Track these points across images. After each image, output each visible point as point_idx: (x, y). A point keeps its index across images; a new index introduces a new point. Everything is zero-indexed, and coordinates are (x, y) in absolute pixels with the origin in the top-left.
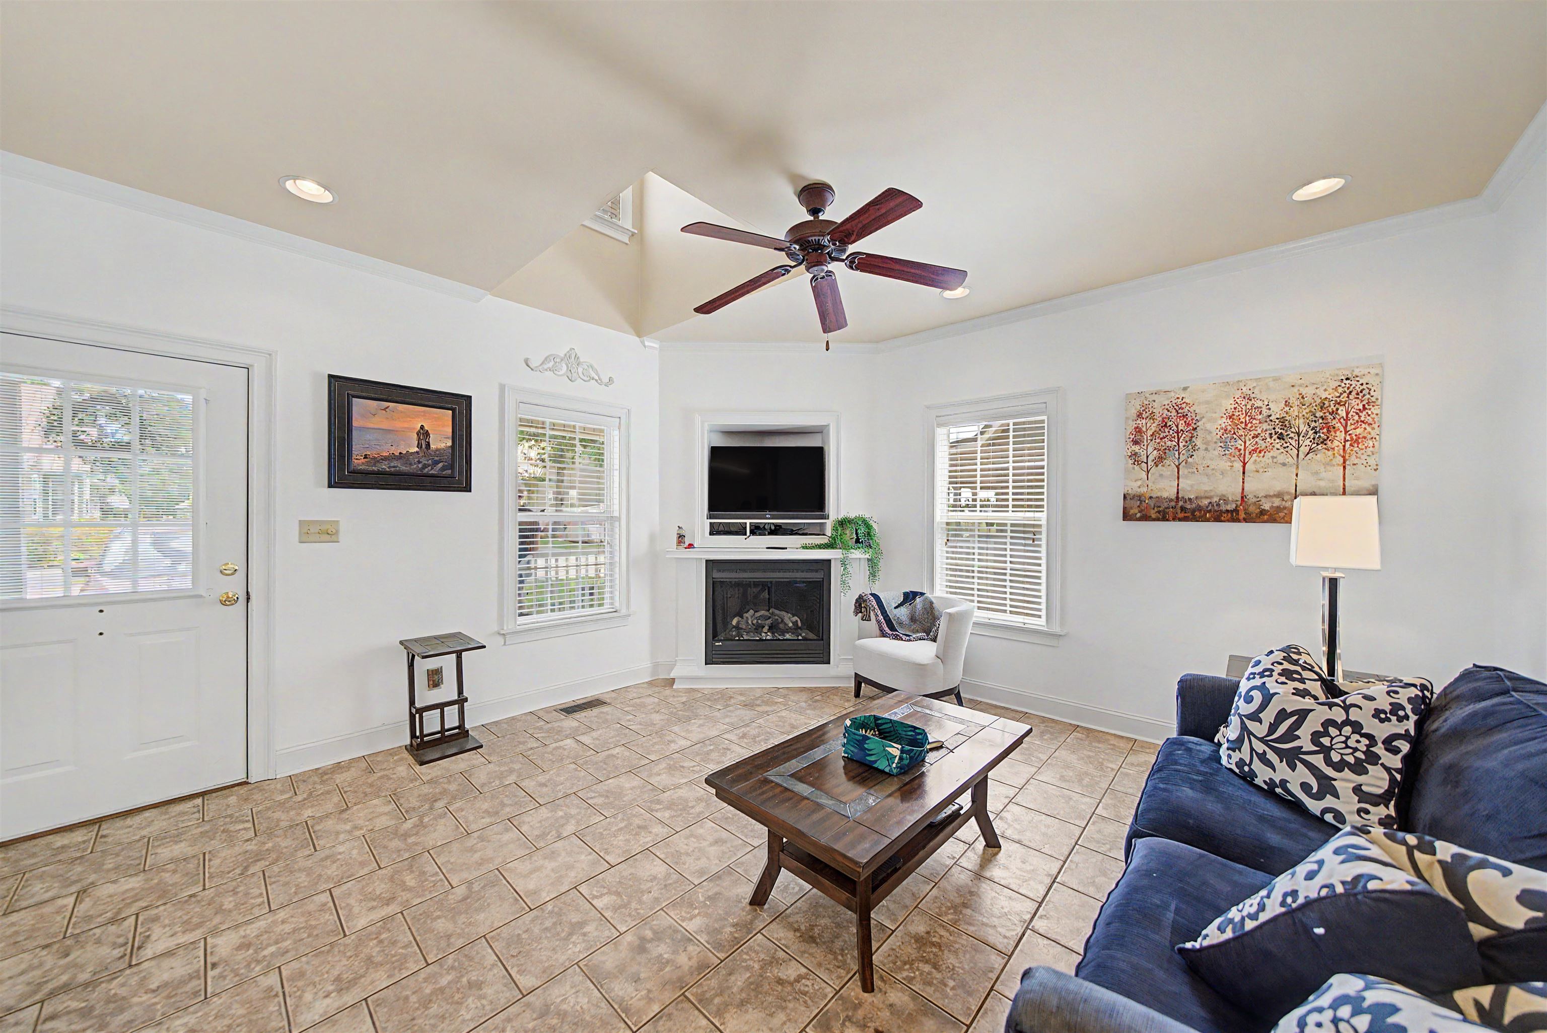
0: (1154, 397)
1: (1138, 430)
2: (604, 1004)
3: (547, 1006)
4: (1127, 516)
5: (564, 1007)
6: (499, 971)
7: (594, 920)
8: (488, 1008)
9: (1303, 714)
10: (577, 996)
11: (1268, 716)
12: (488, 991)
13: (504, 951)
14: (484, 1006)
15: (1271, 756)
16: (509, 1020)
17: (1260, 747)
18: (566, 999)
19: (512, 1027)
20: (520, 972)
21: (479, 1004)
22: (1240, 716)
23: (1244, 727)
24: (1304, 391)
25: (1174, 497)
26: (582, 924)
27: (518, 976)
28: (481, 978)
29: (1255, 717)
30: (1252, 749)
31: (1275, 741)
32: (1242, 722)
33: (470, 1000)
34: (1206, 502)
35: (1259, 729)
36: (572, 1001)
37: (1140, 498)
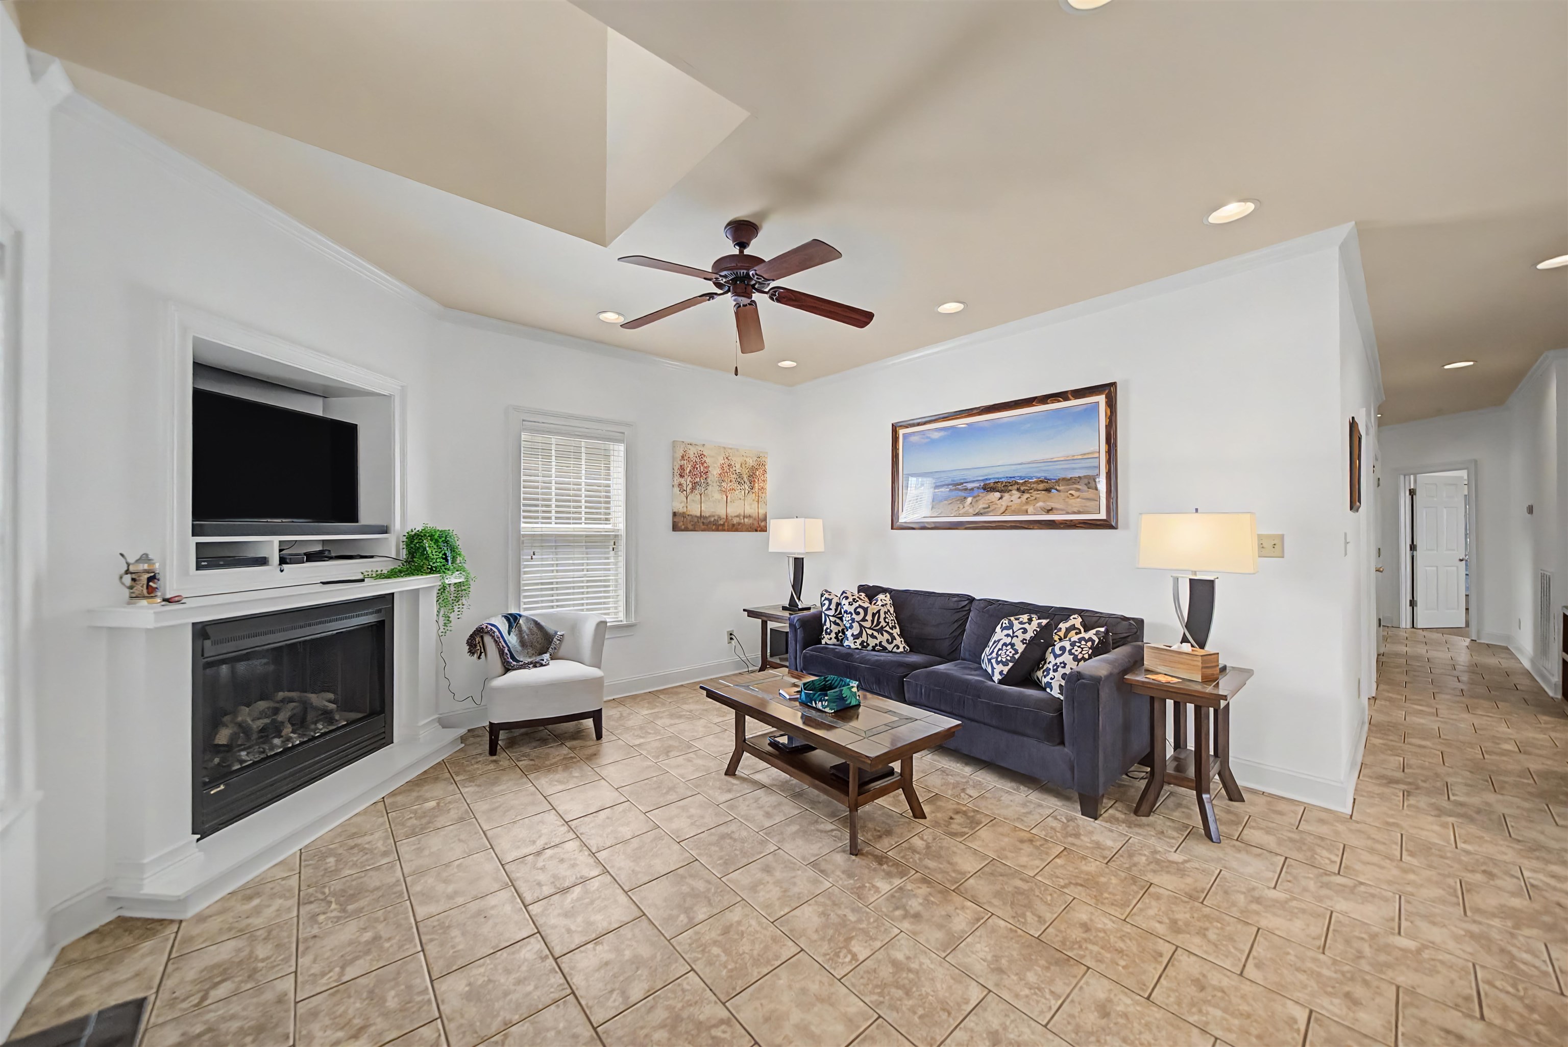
0: (690, 447)
1: (682, 468)
2: (977, 933)
3: (993, 970)
4: (675, 528)
5: (989, 958)
6: (970, 1023)
7: (888, 954)
8: (1012, 1017)
9: (879, 611)
10: (977, 952)
11: (869, 617)
12: (995, 1024)
13: (946, 1026)
14: (1012, 1021)
15: (875, 634)
16: (1017, 996)
17: (870, 632)
18: (981, 959)
19: (1021, 991)
20: (967, 1002)
21: (1013, 1025)
22: (857, 622)
23: (861, 626)
24: (747, 460)
25: (699, 514)
26: (895, 963)
27: (971, 1002)
28: (985, 1035)
29: (864, 620)
30: (867, 634)
31: (875, 627)
32: (860, 624)
33: (1012, 1036)
34: (712, 519)
35: (867, 624)
36: (982, 955)
37: (683, 515)
